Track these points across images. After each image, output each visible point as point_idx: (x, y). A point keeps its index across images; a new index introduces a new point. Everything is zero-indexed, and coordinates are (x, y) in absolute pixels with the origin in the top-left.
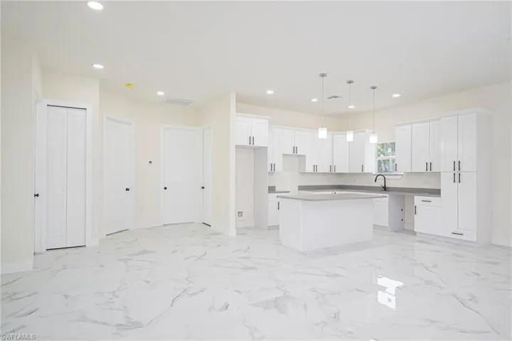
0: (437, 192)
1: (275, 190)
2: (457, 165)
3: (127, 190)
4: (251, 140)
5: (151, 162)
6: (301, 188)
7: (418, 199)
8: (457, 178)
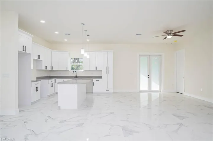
0: (101, 77)
2: (107, 68)
4: (24, 48)
7: (94, 80)
8: (108, 72)
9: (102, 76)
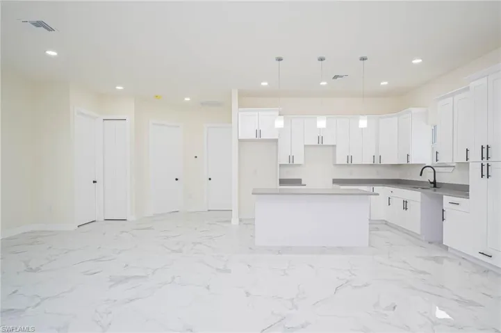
1: (301, 182)
2: (485, 152)
3: (177, 179)
4: (258, 133)
5: (196, 157)
6: (336, 181)
7: (446, 200)
8: (485, 172)
9: (468, 186)
